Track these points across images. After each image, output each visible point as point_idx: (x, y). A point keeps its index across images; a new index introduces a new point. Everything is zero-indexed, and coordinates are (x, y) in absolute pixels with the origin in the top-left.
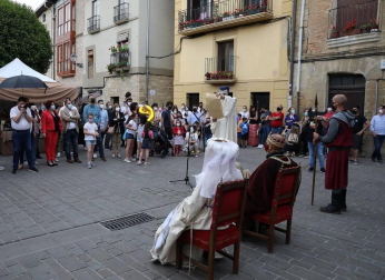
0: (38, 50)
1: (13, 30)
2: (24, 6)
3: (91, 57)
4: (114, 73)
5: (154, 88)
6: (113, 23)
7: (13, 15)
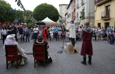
0: (52, 15)
1: (47, 11)
2: (51, 5)
3: (78, 15)
4: (81, 19)
5: (91, 22)
6: (81, 5)
7: (47, 7)
